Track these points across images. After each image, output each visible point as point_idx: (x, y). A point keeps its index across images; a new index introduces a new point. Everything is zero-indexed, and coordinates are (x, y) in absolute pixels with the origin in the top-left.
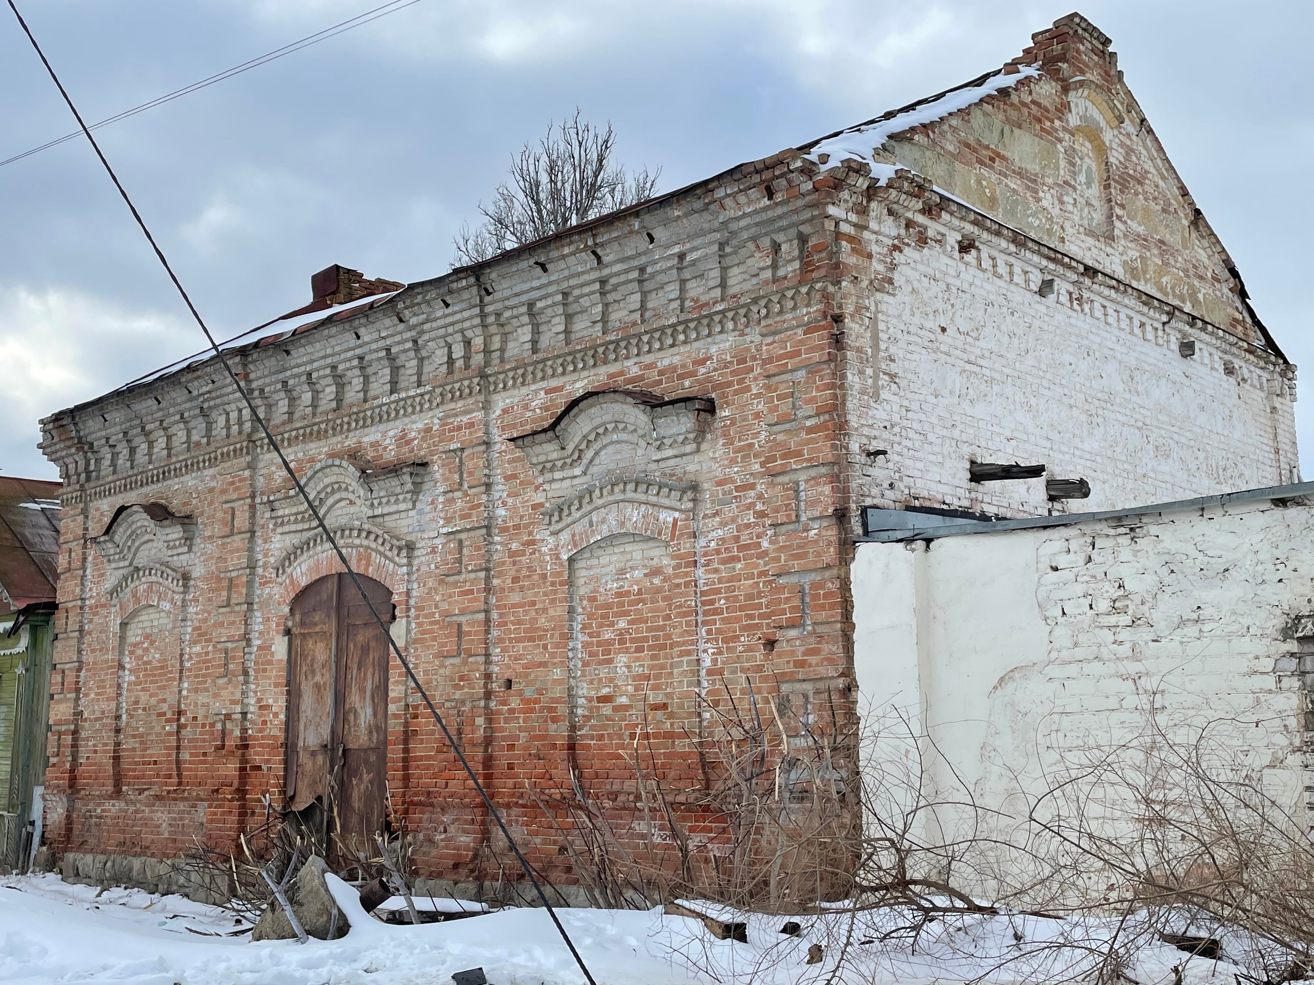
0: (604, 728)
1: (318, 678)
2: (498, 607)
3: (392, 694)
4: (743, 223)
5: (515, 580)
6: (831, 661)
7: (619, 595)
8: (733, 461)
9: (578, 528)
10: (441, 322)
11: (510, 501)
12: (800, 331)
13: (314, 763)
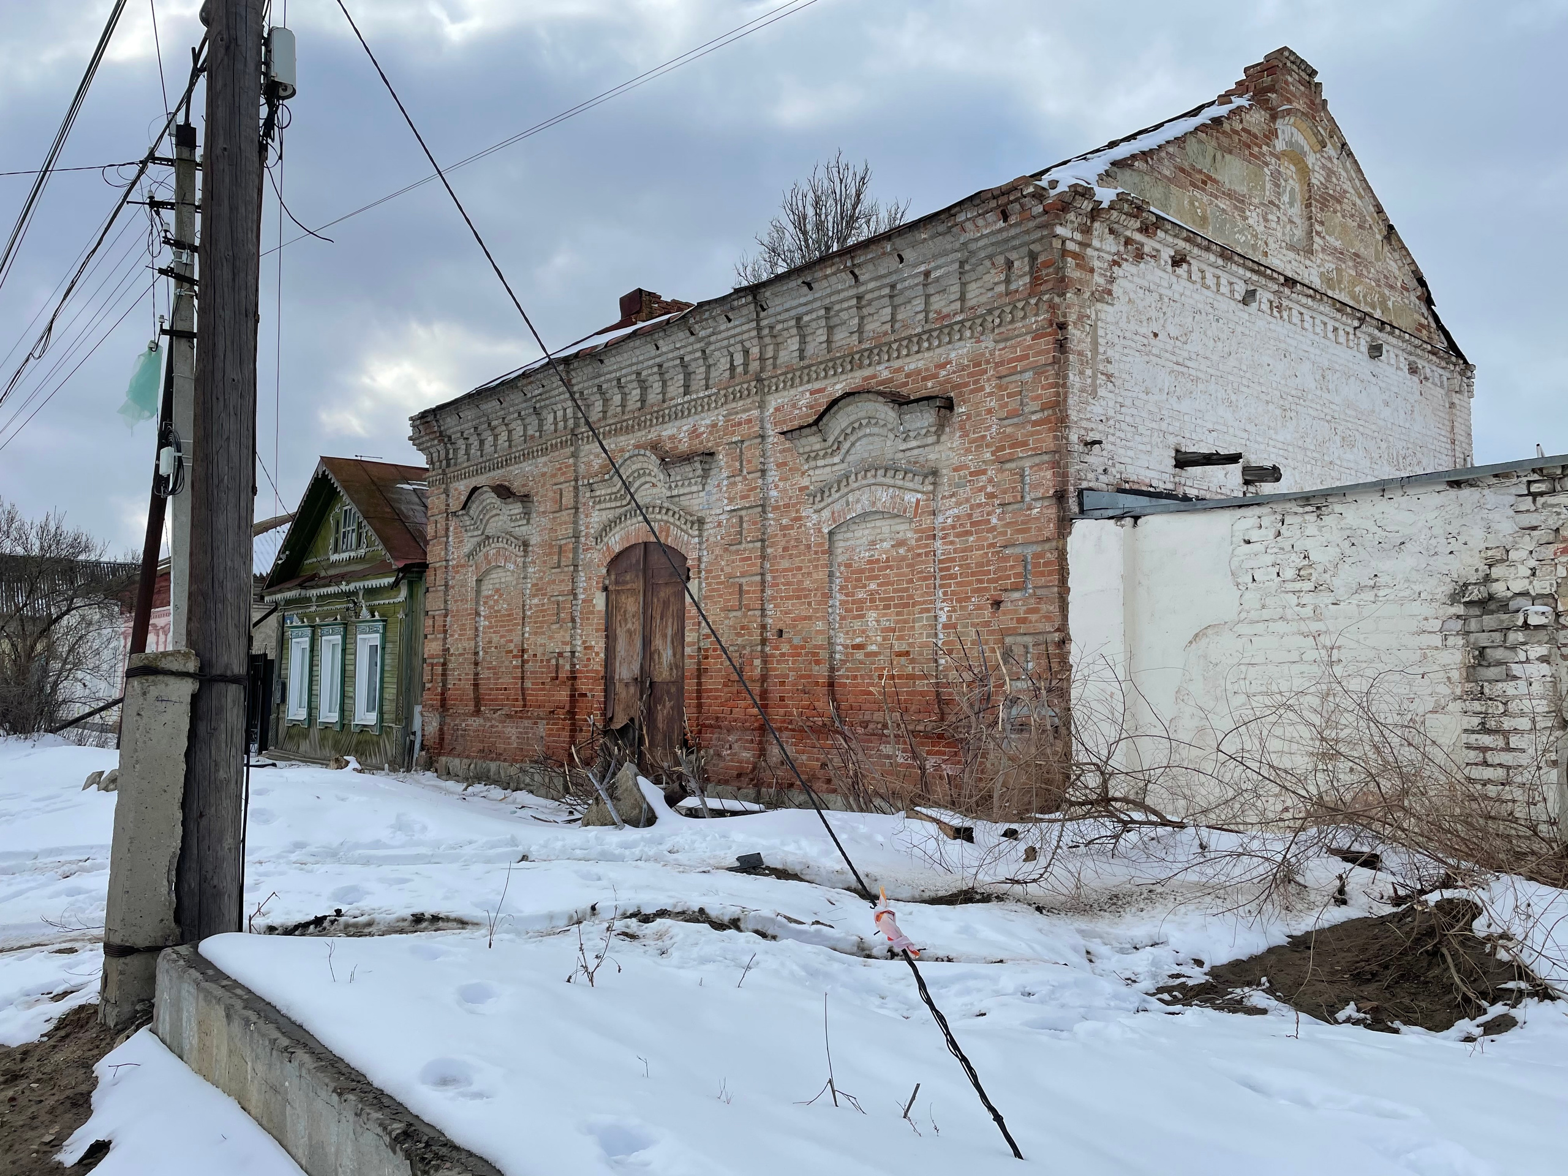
0: (858, 669)
1: (629, 625)
2: (771, 571)
3: (687, 640)
4: (981, 243)
5: (785, 549)
6: (1048, 618)
7: (870, 562)
8: (968, 451)
9: (837, 507)
10: (724, 335)
11: (781, 484)
12: (1029, 338)
13: (627, 692)
